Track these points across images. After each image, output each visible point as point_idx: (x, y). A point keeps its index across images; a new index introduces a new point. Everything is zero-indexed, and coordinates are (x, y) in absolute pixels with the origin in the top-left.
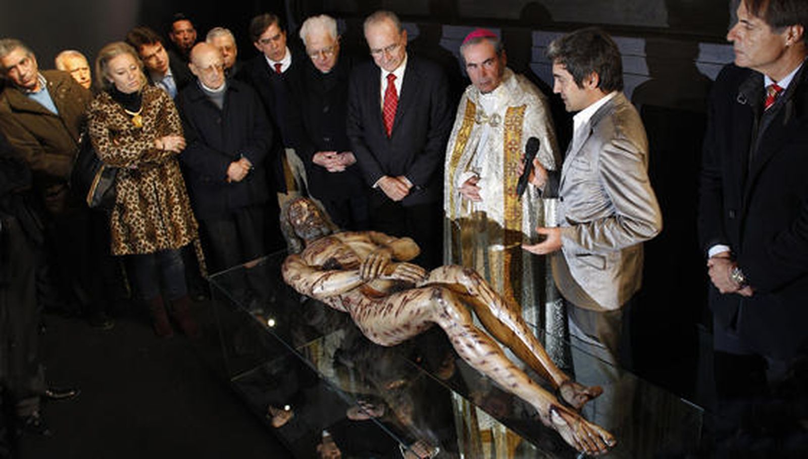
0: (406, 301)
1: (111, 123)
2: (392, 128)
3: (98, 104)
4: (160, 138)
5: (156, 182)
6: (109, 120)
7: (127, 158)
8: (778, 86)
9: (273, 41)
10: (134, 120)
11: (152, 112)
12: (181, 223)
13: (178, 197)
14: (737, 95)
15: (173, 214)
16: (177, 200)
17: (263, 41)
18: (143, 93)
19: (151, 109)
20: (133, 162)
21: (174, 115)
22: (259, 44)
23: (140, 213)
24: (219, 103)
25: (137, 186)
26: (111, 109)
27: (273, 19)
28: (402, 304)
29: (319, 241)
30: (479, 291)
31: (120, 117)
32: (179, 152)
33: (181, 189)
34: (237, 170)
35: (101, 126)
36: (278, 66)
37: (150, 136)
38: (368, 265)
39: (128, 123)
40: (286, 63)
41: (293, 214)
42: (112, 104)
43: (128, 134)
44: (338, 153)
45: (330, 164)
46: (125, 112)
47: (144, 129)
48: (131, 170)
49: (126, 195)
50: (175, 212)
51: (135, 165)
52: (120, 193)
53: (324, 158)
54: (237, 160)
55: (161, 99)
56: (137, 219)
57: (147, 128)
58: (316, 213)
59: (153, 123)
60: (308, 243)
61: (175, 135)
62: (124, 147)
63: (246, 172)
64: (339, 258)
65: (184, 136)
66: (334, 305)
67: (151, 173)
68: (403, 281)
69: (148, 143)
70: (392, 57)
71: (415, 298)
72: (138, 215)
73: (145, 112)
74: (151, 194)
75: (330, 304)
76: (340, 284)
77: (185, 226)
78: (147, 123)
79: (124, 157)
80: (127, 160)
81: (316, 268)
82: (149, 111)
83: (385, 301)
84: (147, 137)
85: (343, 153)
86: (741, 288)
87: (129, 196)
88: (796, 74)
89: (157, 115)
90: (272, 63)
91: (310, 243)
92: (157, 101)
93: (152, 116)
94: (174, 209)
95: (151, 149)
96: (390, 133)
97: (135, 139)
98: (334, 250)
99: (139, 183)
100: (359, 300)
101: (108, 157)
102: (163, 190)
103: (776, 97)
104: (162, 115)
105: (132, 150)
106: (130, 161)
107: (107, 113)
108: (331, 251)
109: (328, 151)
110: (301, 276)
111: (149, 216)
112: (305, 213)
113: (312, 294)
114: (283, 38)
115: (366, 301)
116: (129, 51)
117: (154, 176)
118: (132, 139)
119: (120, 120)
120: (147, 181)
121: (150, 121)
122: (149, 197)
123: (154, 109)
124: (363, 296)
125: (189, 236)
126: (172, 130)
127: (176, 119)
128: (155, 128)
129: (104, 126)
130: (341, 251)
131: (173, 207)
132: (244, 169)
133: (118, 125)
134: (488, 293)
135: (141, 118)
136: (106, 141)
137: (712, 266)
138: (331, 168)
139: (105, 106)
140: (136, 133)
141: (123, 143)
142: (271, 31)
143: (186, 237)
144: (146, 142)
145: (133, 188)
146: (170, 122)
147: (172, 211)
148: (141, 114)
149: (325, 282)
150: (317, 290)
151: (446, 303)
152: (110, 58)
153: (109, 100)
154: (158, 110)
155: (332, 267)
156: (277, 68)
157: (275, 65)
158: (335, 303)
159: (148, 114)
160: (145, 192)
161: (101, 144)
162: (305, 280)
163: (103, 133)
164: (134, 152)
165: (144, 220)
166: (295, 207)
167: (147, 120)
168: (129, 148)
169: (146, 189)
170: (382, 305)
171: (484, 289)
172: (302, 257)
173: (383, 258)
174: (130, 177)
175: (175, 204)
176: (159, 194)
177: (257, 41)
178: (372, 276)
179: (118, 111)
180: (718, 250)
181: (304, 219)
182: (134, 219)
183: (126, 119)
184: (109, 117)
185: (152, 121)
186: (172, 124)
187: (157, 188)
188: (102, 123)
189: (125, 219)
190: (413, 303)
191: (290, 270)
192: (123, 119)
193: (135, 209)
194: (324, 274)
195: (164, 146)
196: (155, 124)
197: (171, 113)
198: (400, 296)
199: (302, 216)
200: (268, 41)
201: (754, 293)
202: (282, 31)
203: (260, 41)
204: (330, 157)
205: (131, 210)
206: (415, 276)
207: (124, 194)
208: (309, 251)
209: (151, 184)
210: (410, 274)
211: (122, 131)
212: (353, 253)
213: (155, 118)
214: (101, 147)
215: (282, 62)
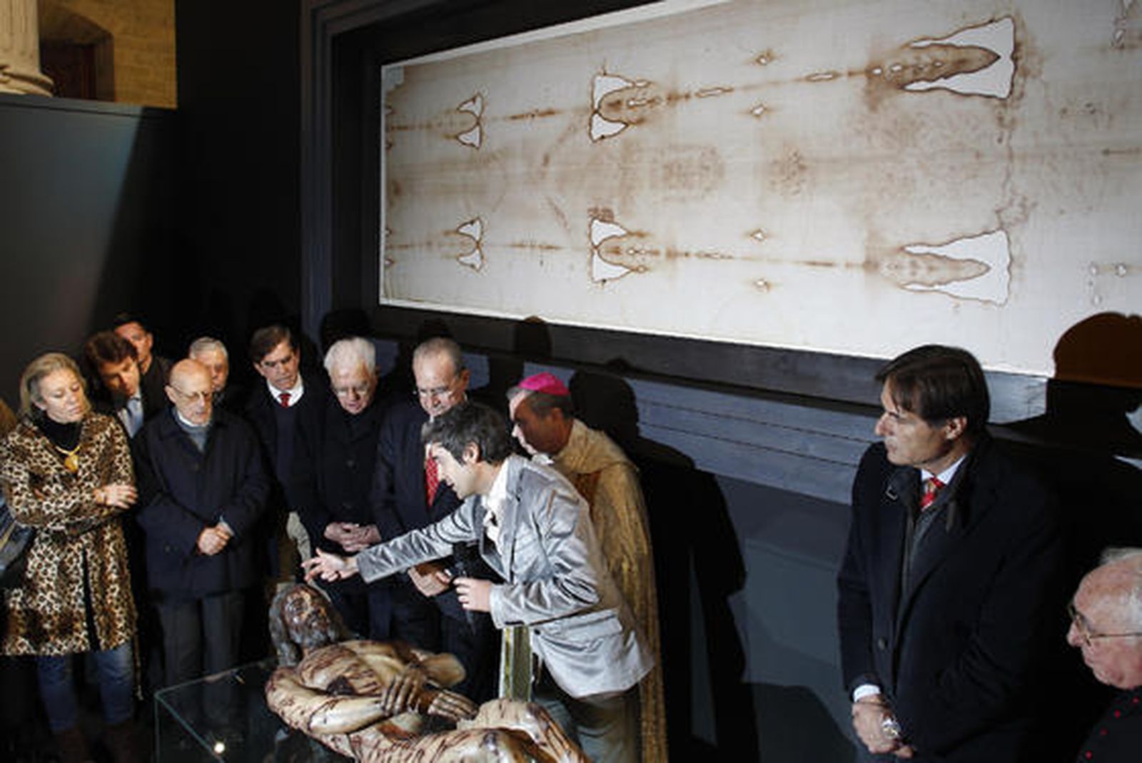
0: (444, 747)
1: (34, 464)
2: (435, 495)
3: (18, 436)
4: (101, 487)
5: (88, 551)
6: (31, 460)
7: (51, 514)
8: (937, 480)
9: (280, 365)
10: (67, 460)
11: (94, 450)
12: (117, 611)
13: (118, 573)
14: (886, 489)
15: (107, 597)
16: (114, 577)
17: (267, 364)
18: (84, 423)
19: (92, 445)
20: (59, 521)
21: (125, 455)
22: (261, 366)
23: (55, 595)
24: (200, 442)
25: (58, 555)
26: (37, 444)
27: (284, 335)
28: (438, 751)
29: (323, 651)
30: (548, 738)
31: (46, 456)
32: (125, 506)
33: (123, 560)
34: (211, 540)
35: (19, 468)
36: (285, 396)
37: (87, 484)
38: (393, 691)
39: (58, 465)
40: (296, 394)
41: (289, 607)
42: (39, 438)
43: (55, 481)
44: (361, 526)
45: (346, 539)
46: (56, 450)
47: (80, 474)
48: (54, 531)
49: (40, 566)
50: (110, 594)
51: (62, 524)
52: (31, 563)
53: (339, 531)
54: (213, 524)
55: (108, 433)
56: (49, 604)
57: (84, 472)
58: (323, 610)
59: (93, 466)
60: (306, 651)
61: (124, 483)
62: (49, 499)
63: (224, 543)
64: (351, 677)
65: (136, 485)
66: (337, 747)
67: (82, 538)
68: (441, 716)
69: (84, 494)
70: (439, 402)
71: (457, 743)
72: (52, 597)
73: (84, 449)
74: (76, 568)
75: (332, 745)
76: (350, 714)
77: (125, 614)
78: (84, 466)
79: (47, 512)
80: (51, 517)
81: (317, 692)
82: (89, 449)
83: (412, 746)
84: (83, 484)
85: (368, 527)
86: (897, 748)
87: (44, 568)
88: (960, 466)
89: (101, 456)
90: (276, 393)
91: (310, 653)
92: (102, 434)
93: (92, 456)
94: (108, 590)
95: (87, 502)
96: (431, 501)
97: (65, 488)
98: (346, 666)
99: (63, 550)
100: (376, 741)
101: (25, 513)
102: (96, 561)
103: (936, 494)
104: (108, 454)
105: (58, 502)
106: (55, 519)
107: (29, 450)
108: (341, 667)
109: (347, 522)
110: (295, 701)
111: (68, 600)
112: (307, 608)
113: (309, 729)
114: (295, 360)
115: (386, 744)
116: (69, 366)
117: (86, 542)
118: (60, 488)
119: (47, 460)
120: (75, 548)
121: (89, 463)
122: (71, 573)
123: (97, 446)
124: (382, 736)
125: (129, 630)
126: (119, 476)
127: (127, 460)
128: (95, 473)
129: (24, 468)
130: (354, 668)
131: (108, 587)
132: (222, 538)
133: (44, 466)
134: (561, 743)
135: (76, 457)
136: (23, 489)
137: (857, 714)
138: (348, 546)
139: (27, 440)
140: (68, 480)
141: (47, 494)
142: (280, 351)
143: (123, 632)
144: (81, 492)
145: (51, 558)
146: (118, 464)
147: (107, 593)
148: (77, 453)
149: (329, 712)
150: (316, 722)
151: (501, 754)
152: (43, 374)
153: (34, 432)
154: (102, 447)
155: (340, 689)
156: (282, 399)
157: (281, 396)
158: (339, 744)
159: (88, 453)
160: (68, 564)
161: (17, 494)
162: (299, 707)
163: (21, 478)
164: (62, 505)
165: (59, 605)
166: (295, 598)
167: (86, 461)
168: (56, 500)
169: (71, 561)
170: (409, 751)
171: (555, 736)
172: (298, 672)
173: (415, 683)
174: (50, 541)
175: (111, 582)
176: (90, 568)
177: (259, 362)
178: (397, 707)
179: (46, 447)
180: (866, 692)
181: (304, 616)
182: (45, 603)
183: (55, 459)
184: (31, 456)
185: (93, 462)
186: (121, 468)
187: (89, 560)
188: (20, 465)
189: (31, 602)
190: (454, 751)
191: (279, 690)
192: (51, 459)
193: (49, 587)
194: (328, 700)
195: (106, 499)
196: (96, 467)
197: (119, 452)
198: (435, 739)
199: (302, 613)
200: (273, 364)
201: (915, 754)
202: (294, 350)
203: (263, 363)
204: (348, 531)
205: (43, 590)
206: (458, 711)
207: (36, 566)
208: (307, 664)
209: (80, 554)
210: (452, 709)
211: (49, 475)
212: (371, 672)
213: (96, 458)
214: (17, 498)
215: (290, 392)
